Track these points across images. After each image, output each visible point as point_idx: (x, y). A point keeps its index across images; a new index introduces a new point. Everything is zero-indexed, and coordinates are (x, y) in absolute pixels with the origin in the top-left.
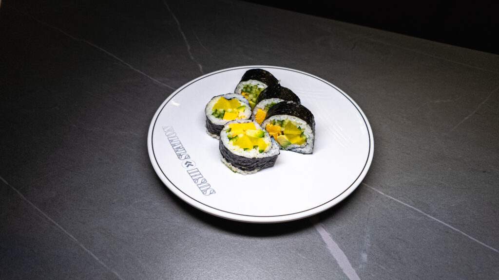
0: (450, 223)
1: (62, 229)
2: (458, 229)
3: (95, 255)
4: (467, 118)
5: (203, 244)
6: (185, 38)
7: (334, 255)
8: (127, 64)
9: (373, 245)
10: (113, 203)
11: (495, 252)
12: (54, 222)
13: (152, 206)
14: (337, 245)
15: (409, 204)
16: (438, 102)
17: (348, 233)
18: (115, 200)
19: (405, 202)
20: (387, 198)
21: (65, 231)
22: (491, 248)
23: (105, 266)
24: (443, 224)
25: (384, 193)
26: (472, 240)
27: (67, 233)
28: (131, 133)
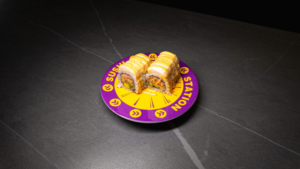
0: (257, 132)
1: (24, 140)
2: (262, 135)
3: (44, 155)
4: (268, 69)
5: (109, 147)
6: (102, 23)
7: (188, 152)
8: (67, 40)
9: (211, 145)
10: (56, 124)
11: (283, 148)
12: (20, 136)
13: (79, 125)
14: (189, 146)
15: (233, 121)
16: (252, 59)
17: (197, 139)
18: (57, 122)
19: (231, 120)
20: (220, 117)
21: (26, 141)
22: (281, 146)
23: (50, 161)
24: (253, 133)
25: (219, 114)
26: (270, 141)
27: (27, 142)
28: (68, 81)
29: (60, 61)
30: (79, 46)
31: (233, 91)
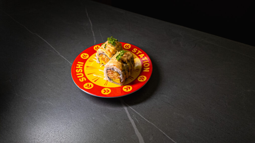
6: (94, 35)
8: (57, 52)
28: (49, 102)
29: (46, 77)
30: (68, 61)
31: (228, 133)
